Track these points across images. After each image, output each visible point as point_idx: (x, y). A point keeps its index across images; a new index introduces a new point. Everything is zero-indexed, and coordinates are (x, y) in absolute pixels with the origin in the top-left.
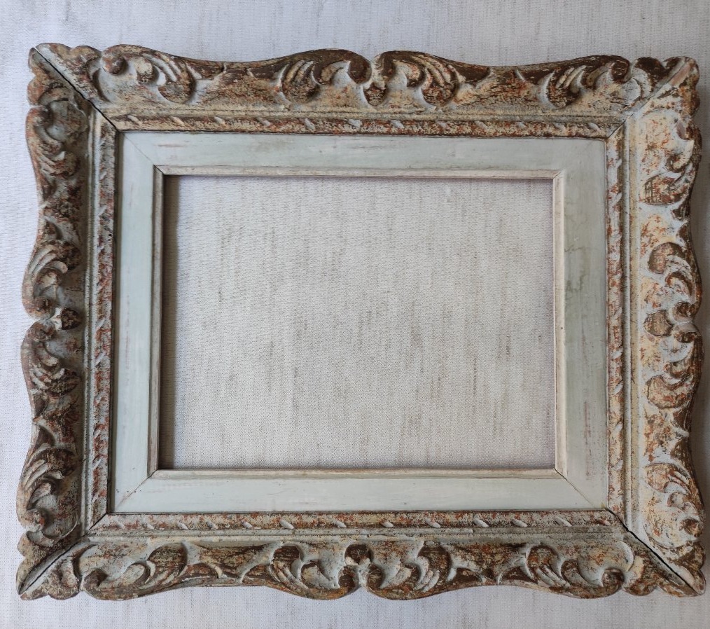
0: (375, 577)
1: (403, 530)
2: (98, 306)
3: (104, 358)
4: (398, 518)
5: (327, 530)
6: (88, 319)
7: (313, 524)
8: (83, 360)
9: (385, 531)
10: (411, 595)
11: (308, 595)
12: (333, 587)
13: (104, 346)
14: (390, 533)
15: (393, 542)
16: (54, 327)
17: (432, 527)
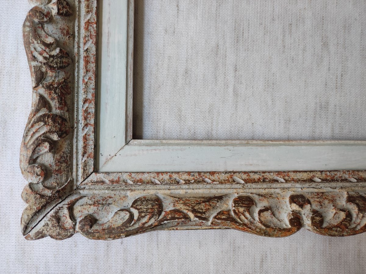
0: (318, 218)
1: (327, 184)
2: (86, 2)
3: (91, 45)
4: (324, 175)
5: (269, 185)
6: (77, 13)
7: (259, 179)
8: (74, 46)
9: (314, 185)
10: (347, 232)
11: (266, 234)
12: (285, 227)
13: (91, 35)
14: (318, 187)
15: (323, 193)
16: (51, 12)
17: (350, 182)
